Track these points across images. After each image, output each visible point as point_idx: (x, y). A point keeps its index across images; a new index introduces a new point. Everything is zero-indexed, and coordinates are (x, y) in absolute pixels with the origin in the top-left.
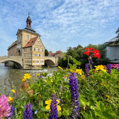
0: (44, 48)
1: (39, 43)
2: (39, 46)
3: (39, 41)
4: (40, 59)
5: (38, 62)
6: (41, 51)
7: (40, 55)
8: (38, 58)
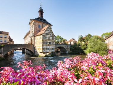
0: (54, 36)
1: (49, 32)
2: (49, 34)
3: (49, 29)
4: (50, 47)
5: (48, 49)
6: (52, 39)
7: (50, 43)
8: (48, 46)
